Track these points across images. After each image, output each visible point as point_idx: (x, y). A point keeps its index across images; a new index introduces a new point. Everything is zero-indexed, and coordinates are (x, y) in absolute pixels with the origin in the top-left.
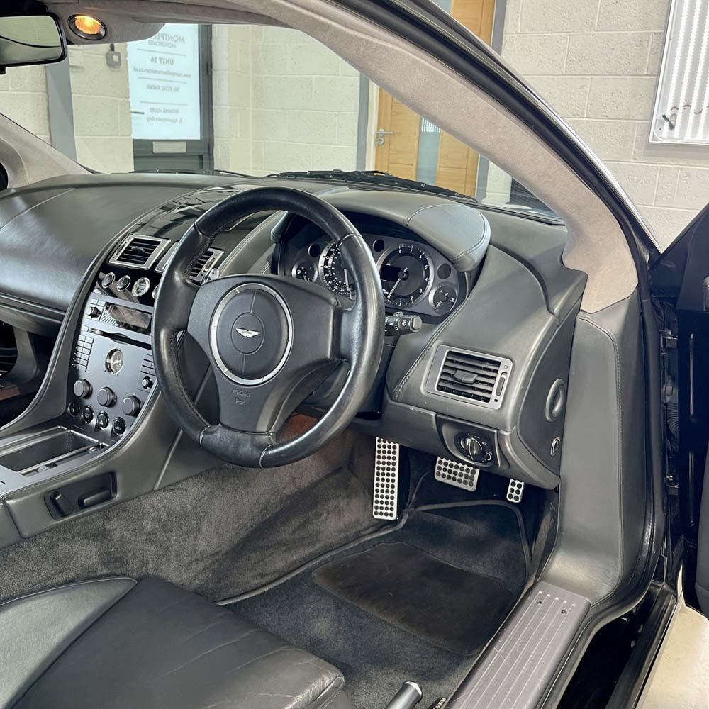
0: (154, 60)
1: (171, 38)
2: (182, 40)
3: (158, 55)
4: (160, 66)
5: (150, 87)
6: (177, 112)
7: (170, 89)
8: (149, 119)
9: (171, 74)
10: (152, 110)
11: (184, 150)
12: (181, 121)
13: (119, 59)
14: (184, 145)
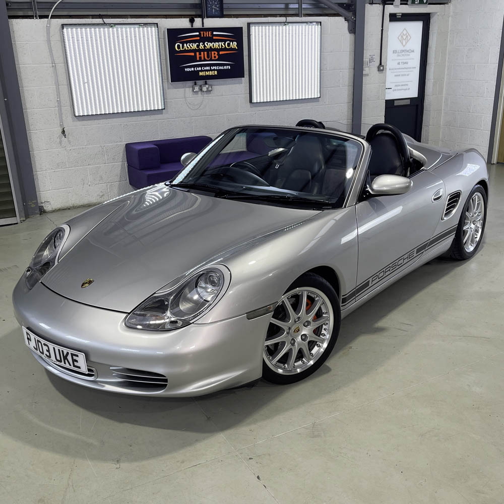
0: (399, 64)
1: (408, 51)
2: (413, 51)
3: (401, 61)
4: (401, 66)
5: (395, 76)
6: (407, 85)
7: (405, 75)
8: (393, 90)
9: (406, 68)
10: (396, 86)
11: (409, 103)
12: (409, 89)
13: (383, 68)
14: (409, 101)
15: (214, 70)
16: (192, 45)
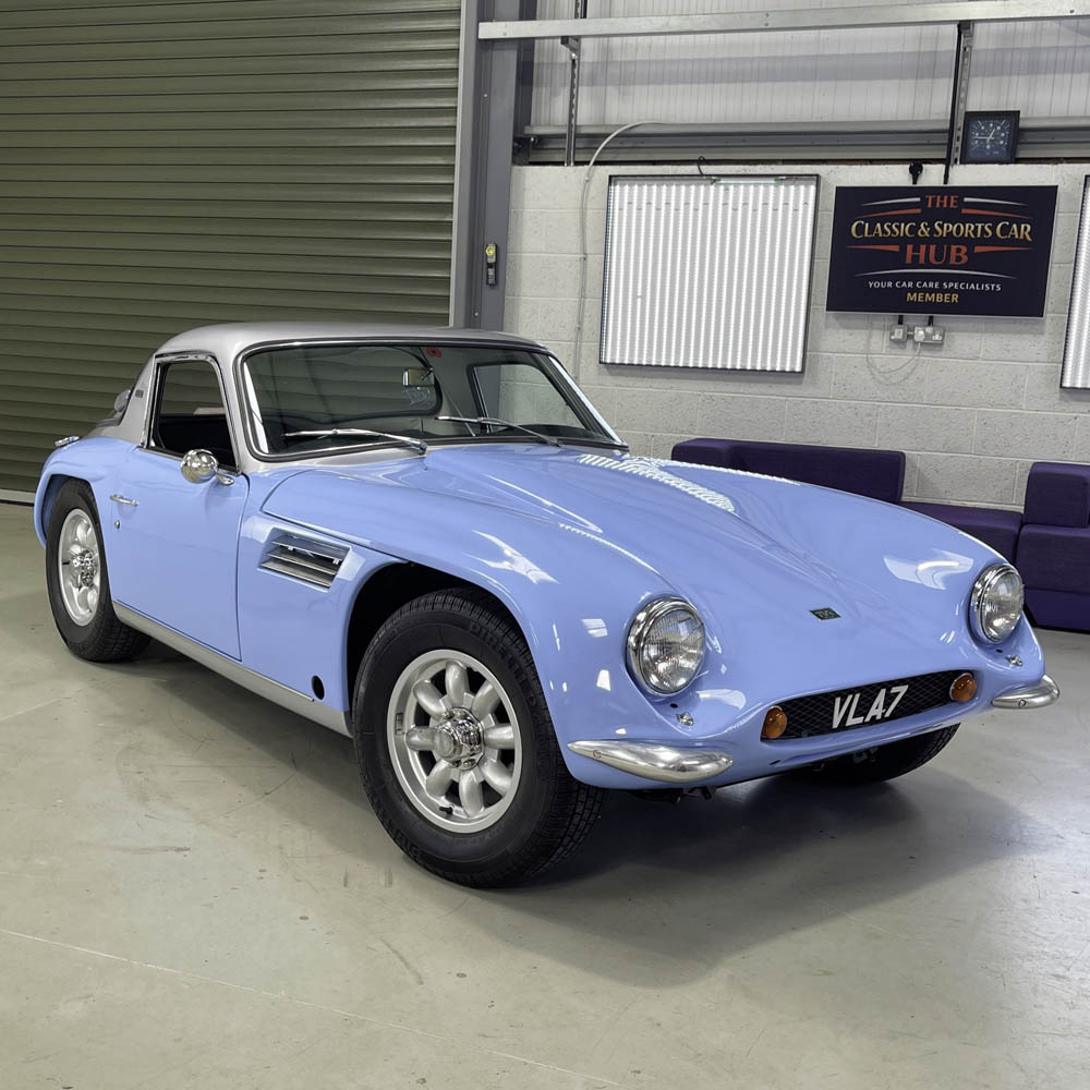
15: (952, 291)
16: (899, 227)
